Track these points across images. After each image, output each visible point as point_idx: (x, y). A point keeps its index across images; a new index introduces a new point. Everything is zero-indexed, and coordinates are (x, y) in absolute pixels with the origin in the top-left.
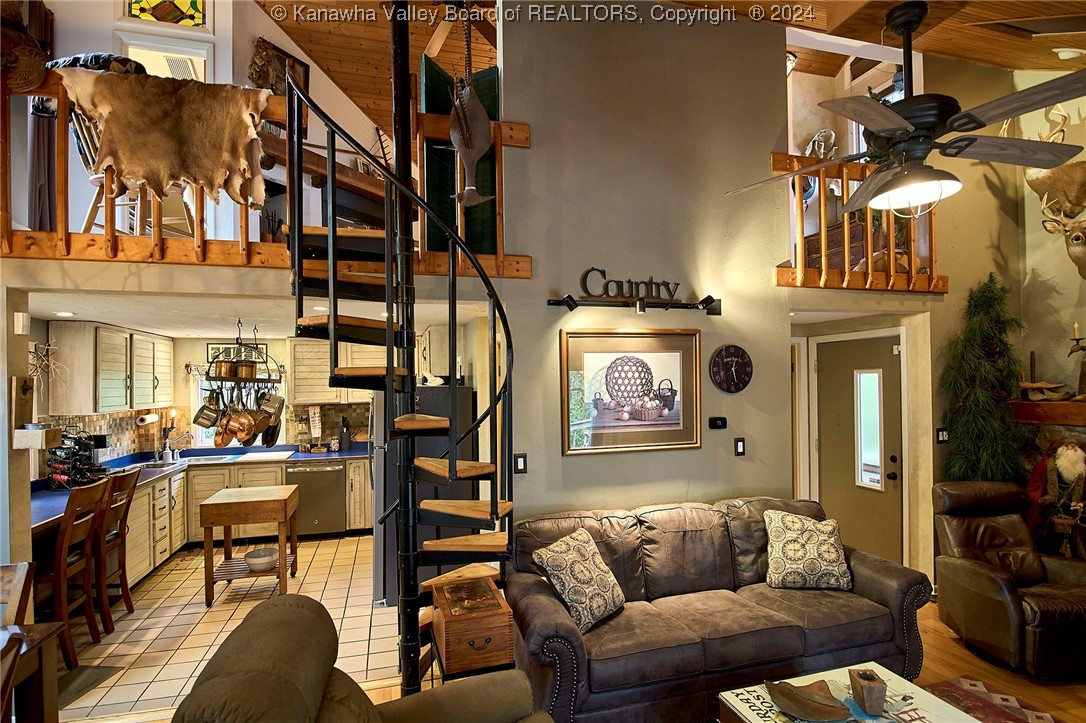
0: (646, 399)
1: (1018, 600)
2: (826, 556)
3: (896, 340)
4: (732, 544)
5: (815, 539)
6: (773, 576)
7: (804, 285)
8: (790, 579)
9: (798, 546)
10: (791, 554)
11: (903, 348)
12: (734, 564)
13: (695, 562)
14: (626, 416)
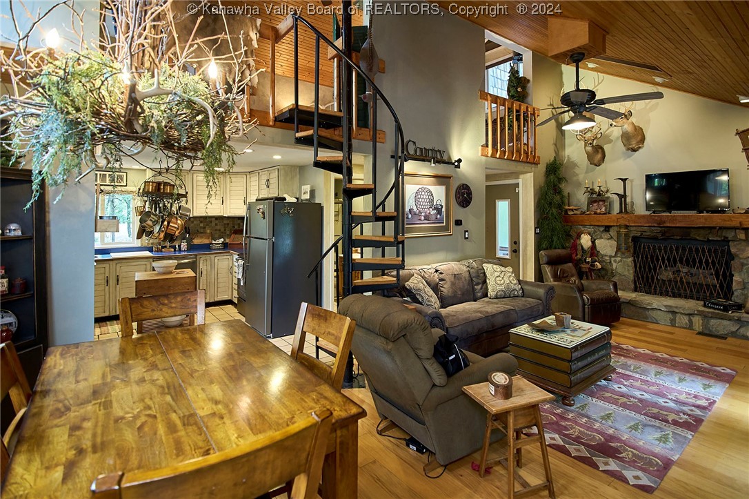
0: (431, 209)
1: (582, 296)
2: (513, 282)
3: (517, 185)
4: (472, 280)
5: (507, 275)
6: (491, 293)
7: (491, 157)
8: (499, 294)
9: (501, 279)
10: (498, 282)
11: (521, 189)
12: (473, 289)
13: (460, 289)
14: (423, 218)
